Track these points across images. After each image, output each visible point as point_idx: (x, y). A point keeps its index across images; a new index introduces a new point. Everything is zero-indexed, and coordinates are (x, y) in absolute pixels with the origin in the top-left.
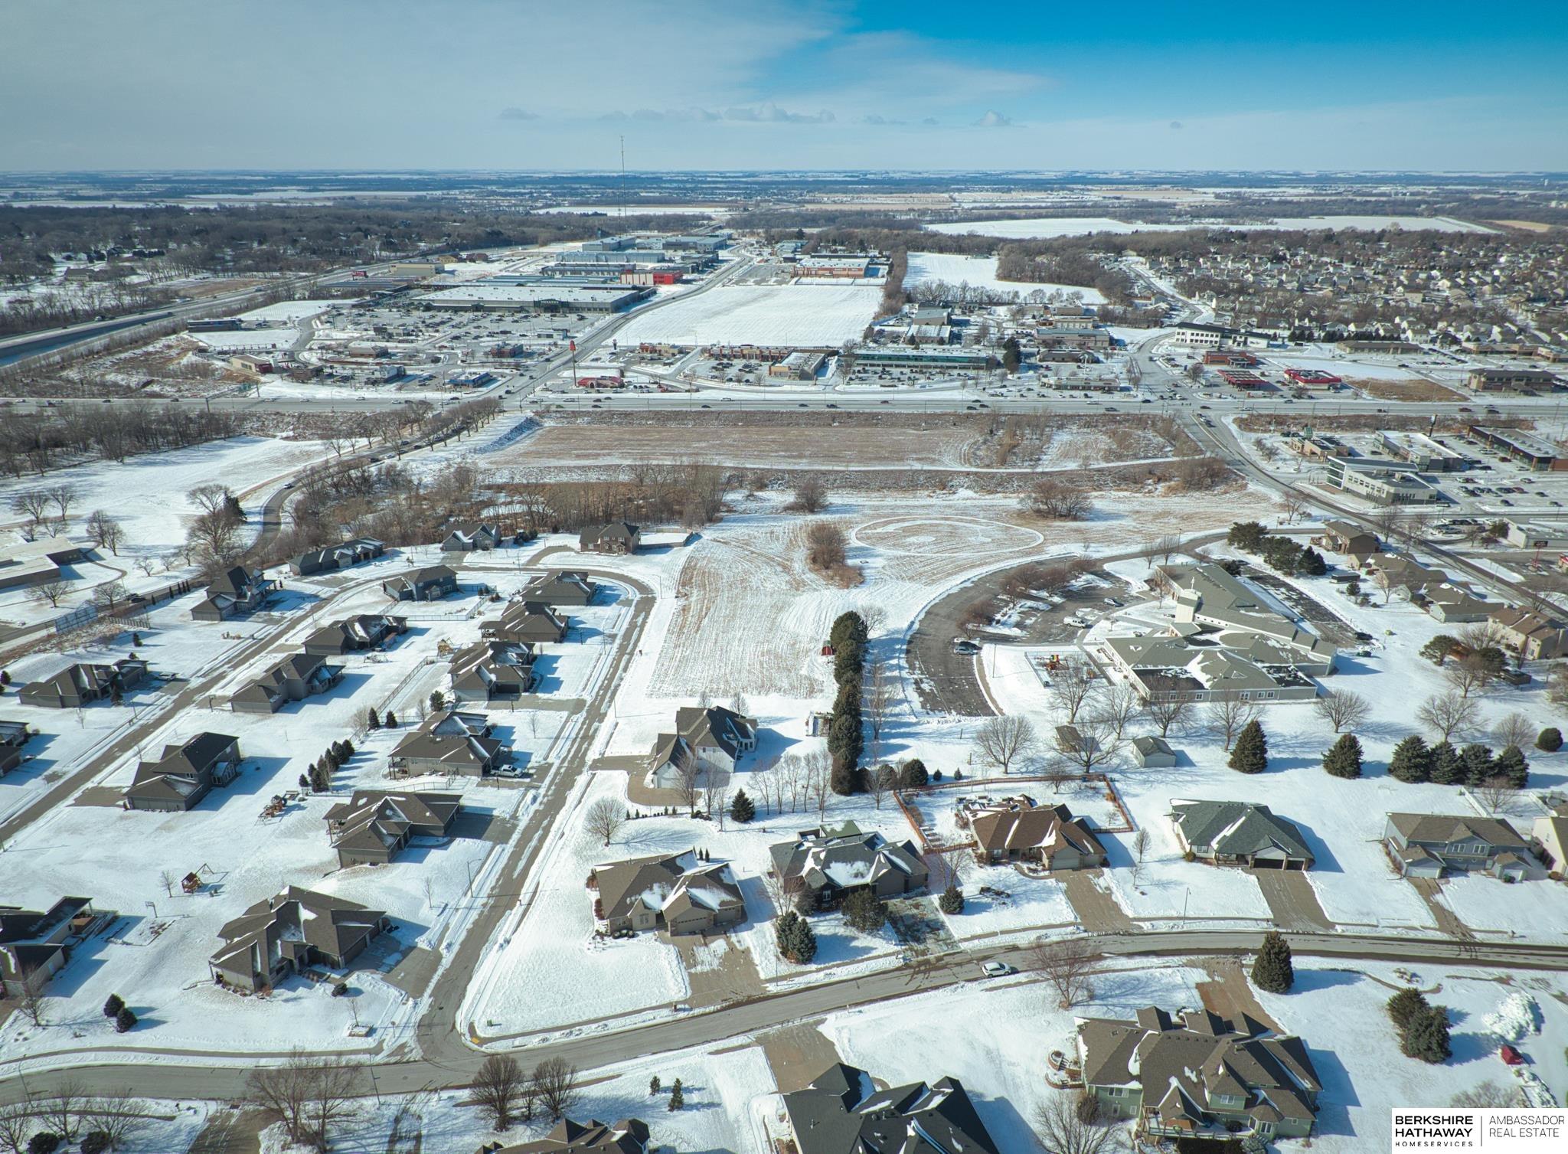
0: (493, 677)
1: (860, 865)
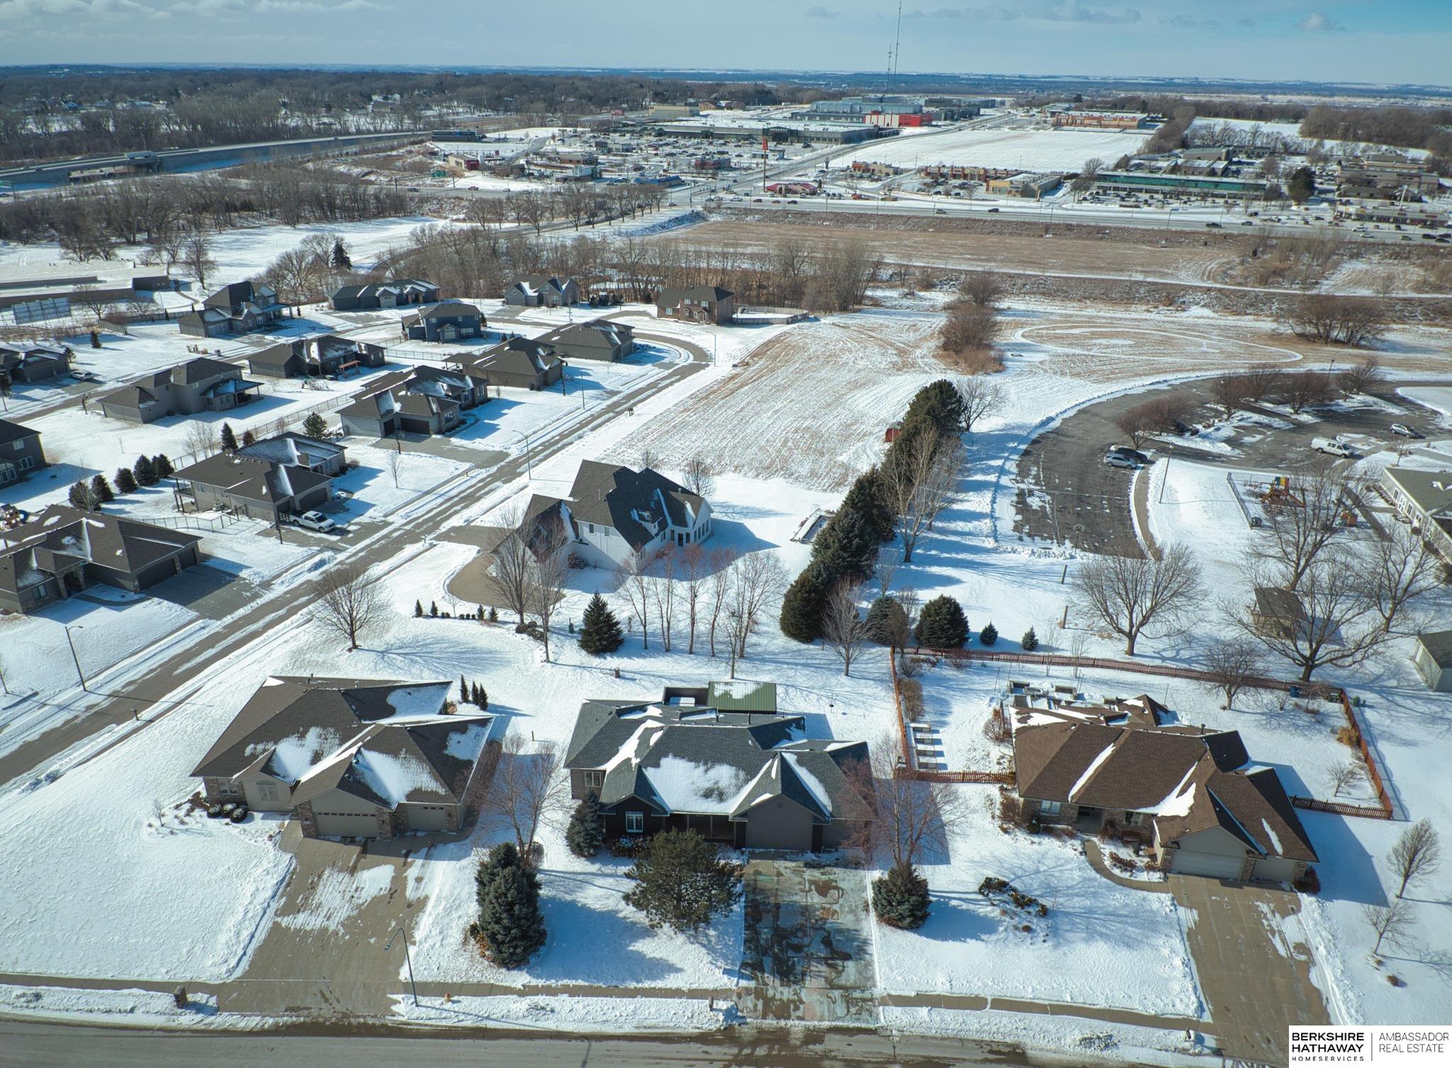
0: (397, 407)
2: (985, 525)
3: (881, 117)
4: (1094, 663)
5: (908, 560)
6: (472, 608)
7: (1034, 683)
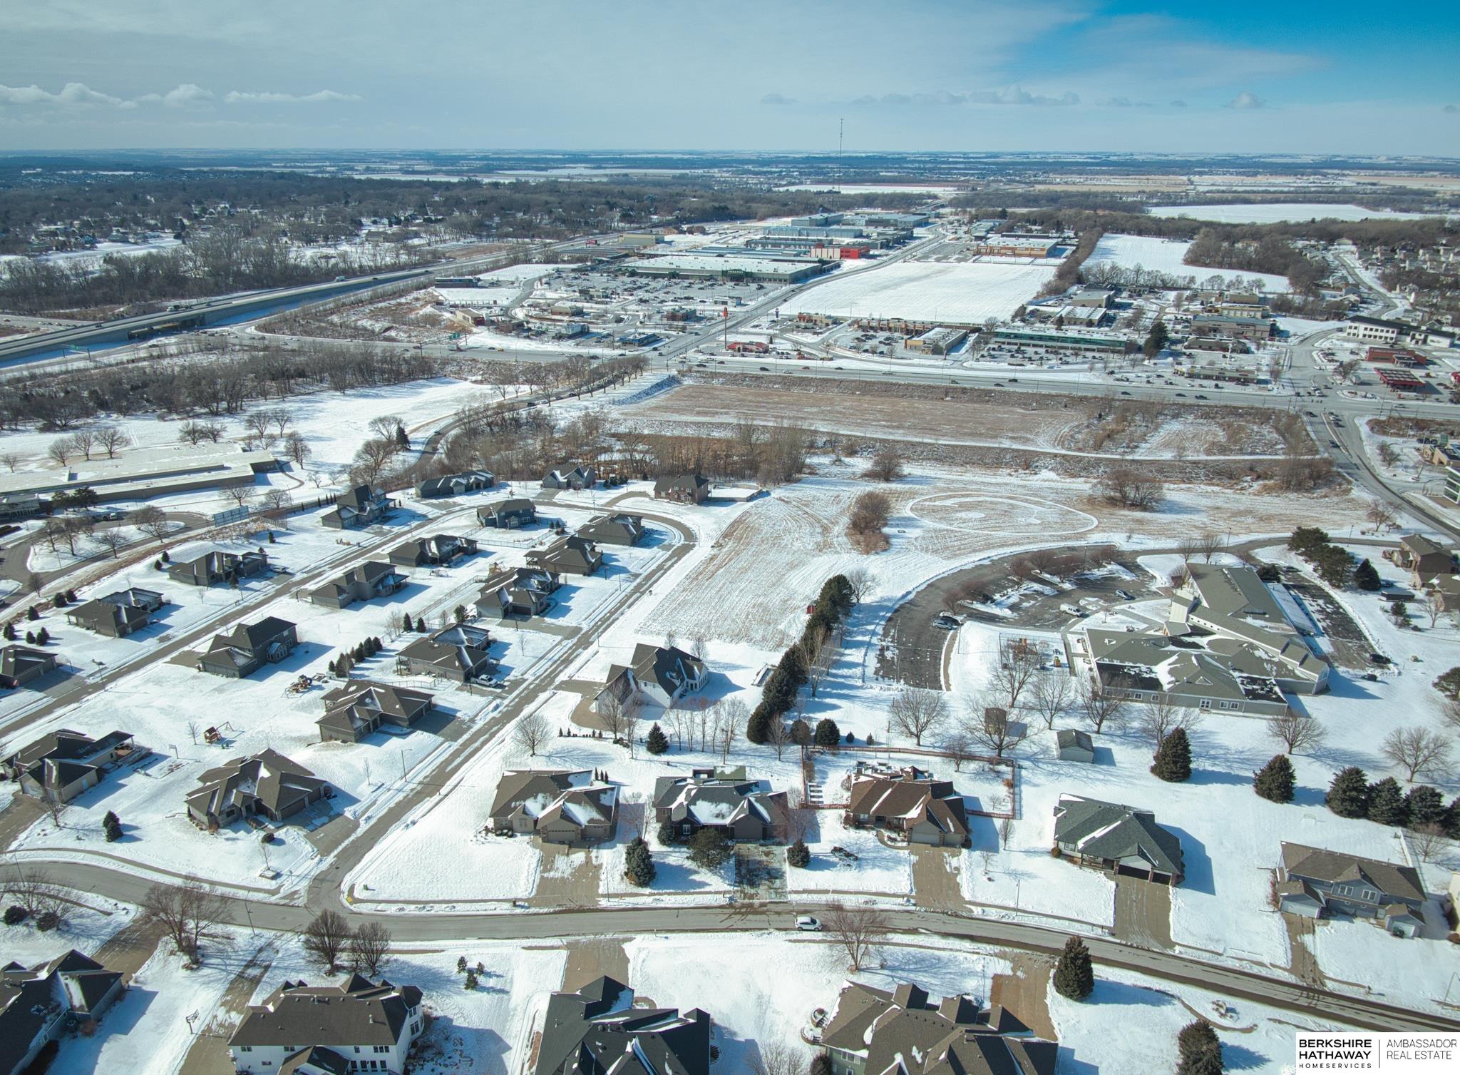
0: (510, 599)
1: (724, 807)
2: (858, 671)
3: (825, 250)
4: (899, 751)
5: (814, 695)
6: (589, 731)
7: (869, 762)
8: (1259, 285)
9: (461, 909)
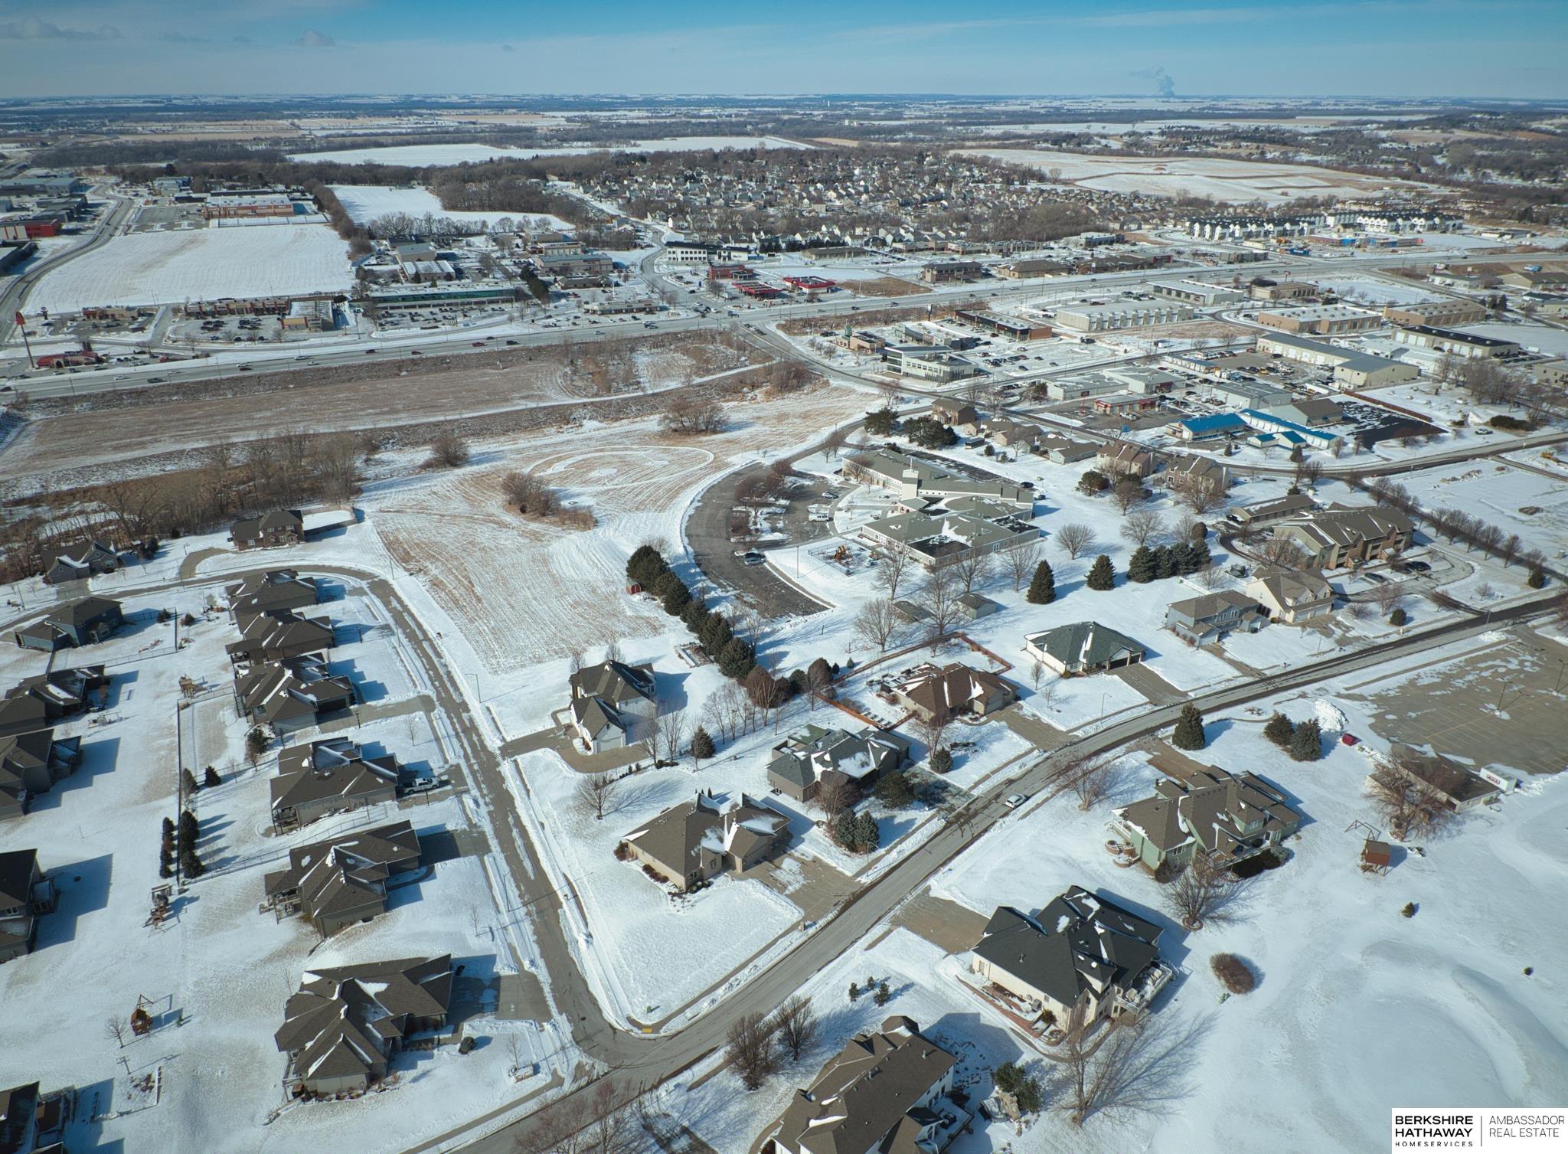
0: (311, 697)
1: (859, 756)
2: (750, 620)
4: (880, 661)
8: (545, 223)
9: (765, 962)
